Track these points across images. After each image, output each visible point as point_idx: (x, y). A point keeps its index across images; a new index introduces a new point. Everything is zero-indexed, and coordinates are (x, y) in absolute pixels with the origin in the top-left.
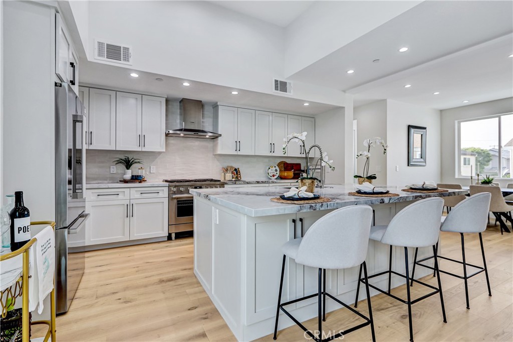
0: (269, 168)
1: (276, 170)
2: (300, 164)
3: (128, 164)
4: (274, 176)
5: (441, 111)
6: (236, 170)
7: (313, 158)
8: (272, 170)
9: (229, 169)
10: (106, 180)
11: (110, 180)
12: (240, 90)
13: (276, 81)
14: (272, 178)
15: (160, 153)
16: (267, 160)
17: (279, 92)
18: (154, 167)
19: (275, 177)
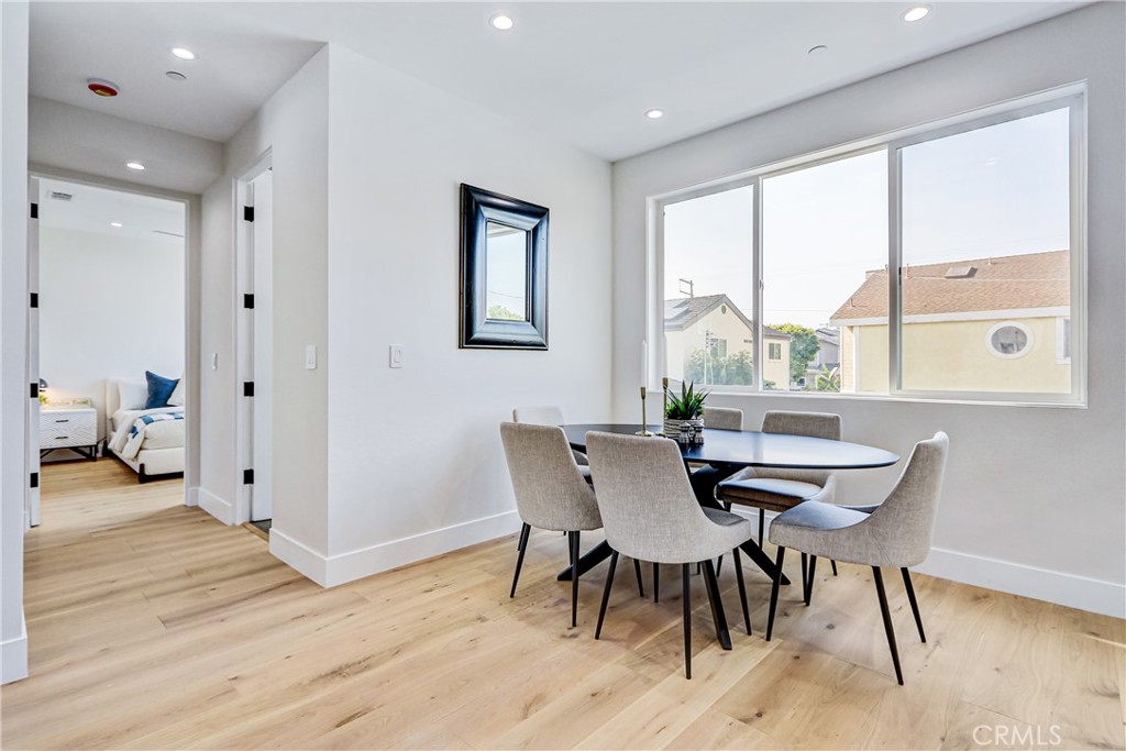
5: (613, 164)
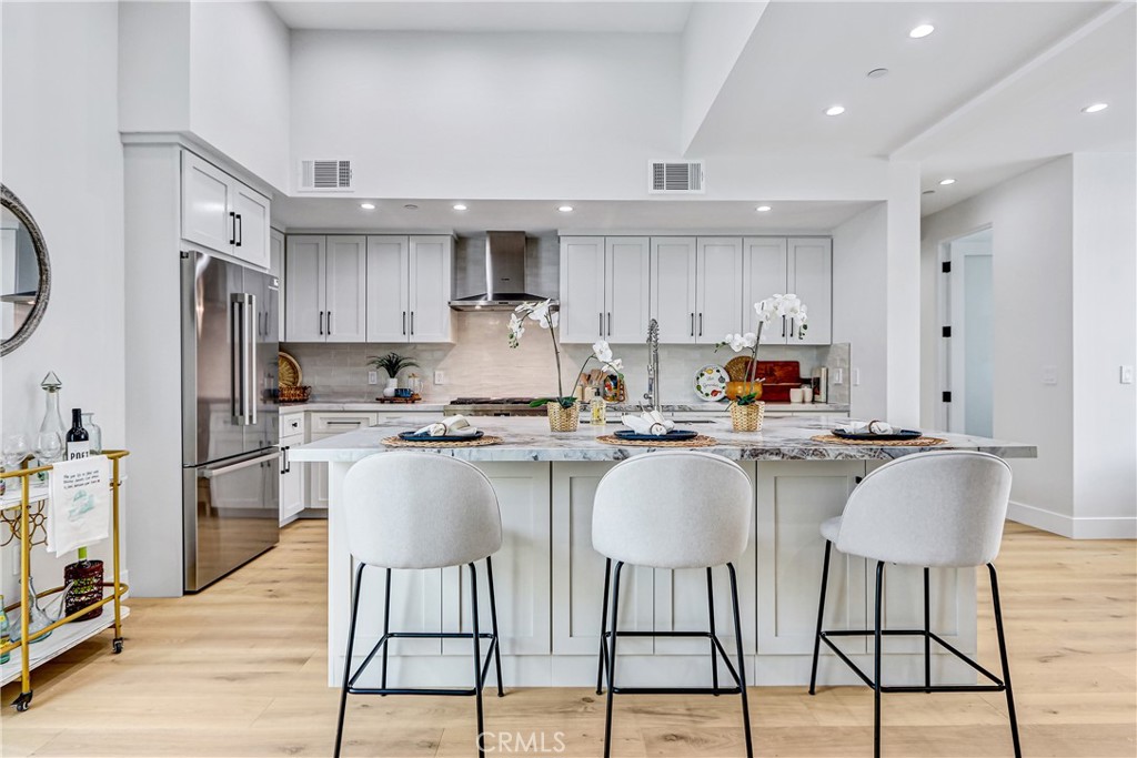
0: (702, 375)
1: (722, 380)
2: (797, 363)
3: (392, 367)
4: (715, 393)
6: (613, 378)
7: (828, 346)
8: (710, 379)
9: (594, 377)
10: (362, 396)
11: (369, 397)
12: (575, 203)
13: (657, 167)
14: (711, 398)
15: (451, 346)
16: (696, 354)
17: (665, 191)
18: (442, 372)
19: (719, 397)
